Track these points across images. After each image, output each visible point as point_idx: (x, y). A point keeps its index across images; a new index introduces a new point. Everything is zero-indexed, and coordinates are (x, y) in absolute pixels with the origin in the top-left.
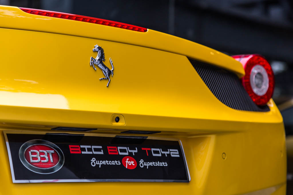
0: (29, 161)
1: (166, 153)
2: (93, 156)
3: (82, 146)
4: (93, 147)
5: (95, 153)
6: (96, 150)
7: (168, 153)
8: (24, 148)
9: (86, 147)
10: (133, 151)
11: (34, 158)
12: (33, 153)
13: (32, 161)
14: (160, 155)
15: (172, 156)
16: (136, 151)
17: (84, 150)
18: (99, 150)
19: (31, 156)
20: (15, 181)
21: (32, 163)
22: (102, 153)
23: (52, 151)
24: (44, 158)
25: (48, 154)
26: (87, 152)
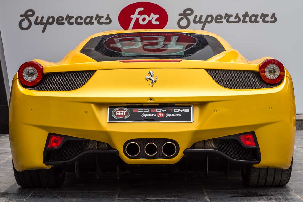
0: (115, 115)
1: (182, 111)
2: (144, 113)
3: (139, 109)
4: (144, 109)
5: (144, 111)
6: (145, 110)
7: (183, 110)
8: (114, 111)
9: (141, 109)
10: (164, 111)
11: (117, 114)
12: (117, 112)
13: (116, 115)
14: (178, 112)
15: (185, 112)
16: (166, 110)
17: (140, 110)
18: (147, 110)
19: (116, 113)
20: (108, 122)
21: (116, 116)
22: (148, 111)
23: (126, 111)
24: (122, 114)
25: (124, 112)
26: (141, 111)
